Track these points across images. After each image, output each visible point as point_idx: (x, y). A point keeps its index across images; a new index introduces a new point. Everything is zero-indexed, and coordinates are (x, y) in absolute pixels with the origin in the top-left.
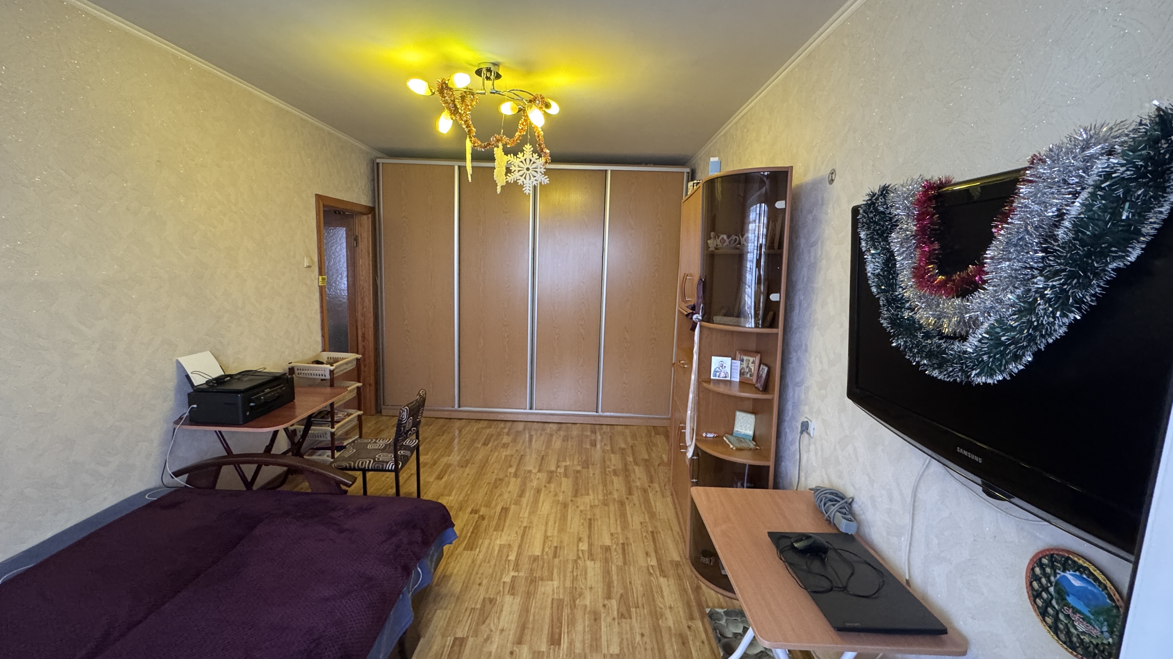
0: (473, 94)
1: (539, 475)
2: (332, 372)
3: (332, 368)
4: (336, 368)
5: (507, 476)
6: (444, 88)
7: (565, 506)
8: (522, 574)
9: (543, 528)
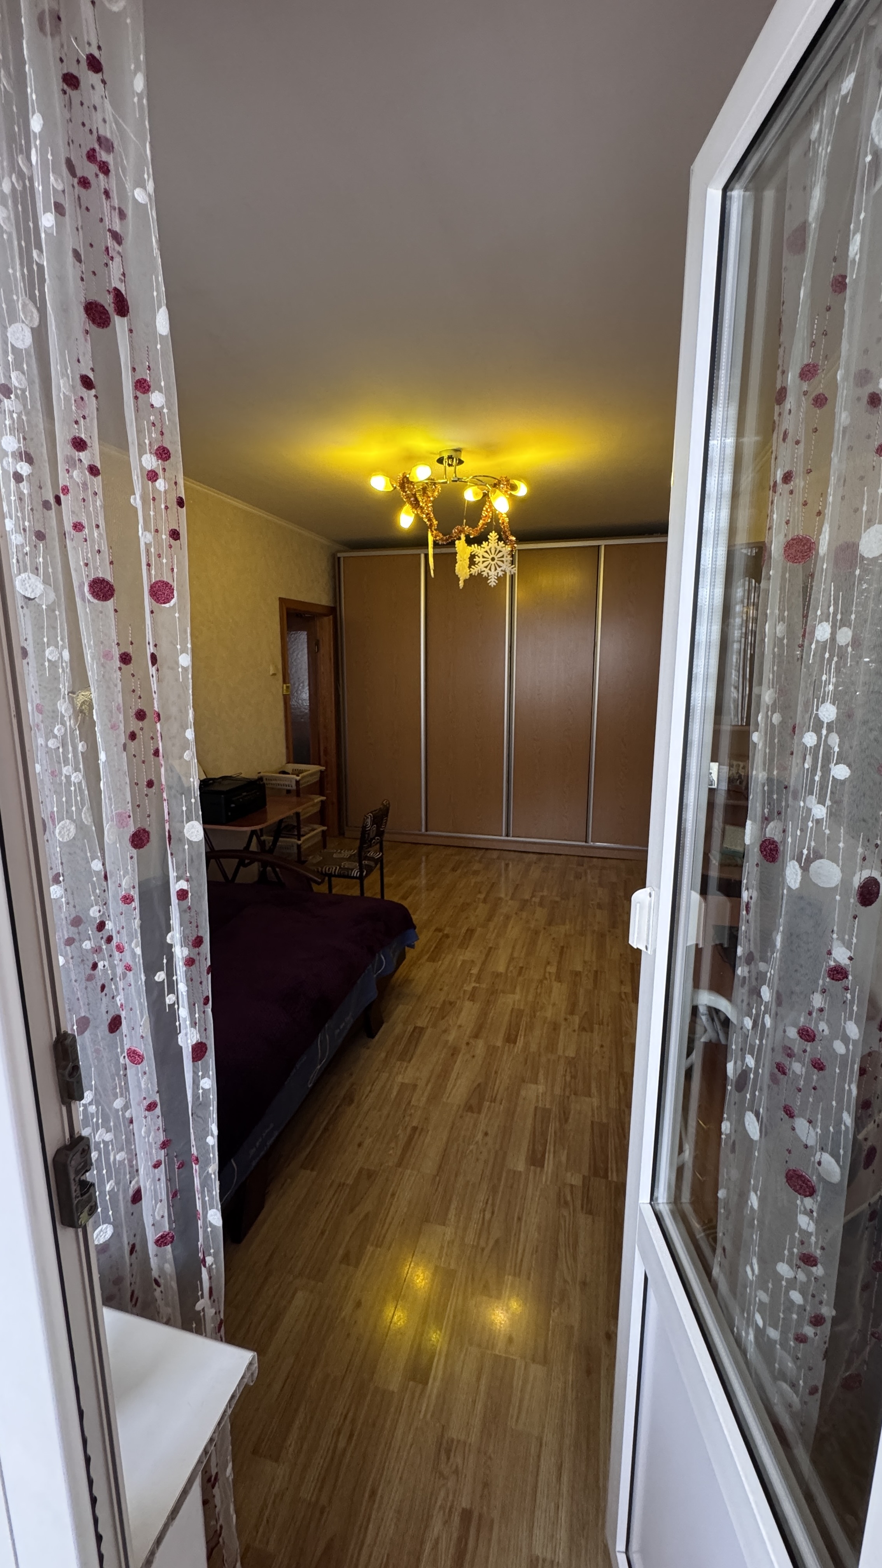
0: (435, 484)
1: (510, 902)
2: (297, 782)
3: (298, 778)
4: (303, 778)
5: (475, 901)
6: (405, 482)
7: (537, 933)
8: (484, 986)
9: (510, 950)
